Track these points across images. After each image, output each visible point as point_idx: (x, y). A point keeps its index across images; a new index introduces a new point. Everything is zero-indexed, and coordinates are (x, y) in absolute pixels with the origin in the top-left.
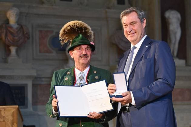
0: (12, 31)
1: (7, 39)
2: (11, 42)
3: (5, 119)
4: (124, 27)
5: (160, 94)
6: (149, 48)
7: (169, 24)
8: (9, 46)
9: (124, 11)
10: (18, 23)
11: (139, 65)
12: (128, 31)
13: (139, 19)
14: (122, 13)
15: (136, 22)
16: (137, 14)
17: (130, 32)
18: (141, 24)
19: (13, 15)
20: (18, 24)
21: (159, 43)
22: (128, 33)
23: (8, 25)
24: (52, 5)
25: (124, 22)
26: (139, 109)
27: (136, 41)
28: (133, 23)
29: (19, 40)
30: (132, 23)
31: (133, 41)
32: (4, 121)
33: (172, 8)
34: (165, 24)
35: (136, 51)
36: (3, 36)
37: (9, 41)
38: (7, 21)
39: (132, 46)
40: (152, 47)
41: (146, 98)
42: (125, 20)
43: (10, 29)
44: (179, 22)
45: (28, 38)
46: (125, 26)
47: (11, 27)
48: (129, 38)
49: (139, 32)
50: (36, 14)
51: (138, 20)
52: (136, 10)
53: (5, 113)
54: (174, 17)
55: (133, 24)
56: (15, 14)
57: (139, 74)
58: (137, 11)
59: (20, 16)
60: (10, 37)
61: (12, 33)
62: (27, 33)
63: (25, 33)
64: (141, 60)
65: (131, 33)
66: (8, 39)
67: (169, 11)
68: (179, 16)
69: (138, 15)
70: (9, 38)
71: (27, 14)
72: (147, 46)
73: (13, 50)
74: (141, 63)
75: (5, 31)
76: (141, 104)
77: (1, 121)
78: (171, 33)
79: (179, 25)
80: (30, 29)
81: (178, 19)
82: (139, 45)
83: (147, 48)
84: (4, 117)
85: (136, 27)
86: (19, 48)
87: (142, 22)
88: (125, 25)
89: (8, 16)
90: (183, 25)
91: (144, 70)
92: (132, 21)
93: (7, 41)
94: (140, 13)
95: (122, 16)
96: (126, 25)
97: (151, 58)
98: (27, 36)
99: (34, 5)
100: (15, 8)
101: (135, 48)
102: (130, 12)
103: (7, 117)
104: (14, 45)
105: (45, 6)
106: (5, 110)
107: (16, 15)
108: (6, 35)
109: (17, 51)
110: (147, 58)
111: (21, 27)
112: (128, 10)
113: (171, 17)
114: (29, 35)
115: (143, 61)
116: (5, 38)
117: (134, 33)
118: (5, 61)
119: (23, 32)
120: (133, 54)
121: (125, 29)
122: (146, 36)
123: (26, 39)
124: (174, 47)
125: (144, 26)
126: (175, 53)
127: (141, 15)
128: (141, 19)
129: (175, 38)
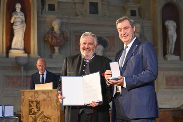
0: (56, 35)
1: (52, 42)
2: (56, 43)
3: (51, 99)
4: (119, 31)
5: (146, 81)
6: (138, 47)
7: (168, 30)
8: (54, 46)
9: (119, 19)
10: (60, 30)
11: (130, 60)
12: (122, 34)
13: (131, 25)
14: (117, 20)
16: (129, 21)
17: (124, 35)
18: (132, 29)
19: (57, 24)
20: (60, 31)
21: (145, 44)
22: (123, 36)
23: (53, 31)
24: (84, 17)
26: (129, 90)
27: (128, 42)
28: (126, 28)
29: (61, 42)
30: (125, 28)
31: (125, 42)
32: (51, 100)
33: (170, 19)
34: (165, 30)
35: (128, 50)
36: (50, 40)
37: (54, 43)
38: (53, 29)
39: (125, 46)
43: (54, 34)
44: (175, 29)
45: (67, 41)
46: (120, 30)
47: (55, 33)
48: (123, 40)
49: (131, 35)
50: (72, 24)
51: (130, 26)
52: (128, 18)
53: (51, 94)
54: (171, 25)
55: (126, 29)
56: (58, 24)
57: (130, 66)
58: (129, 19)
59: (61, 25)
60: (54, 40)
61: (56, 37)
62: (66, 37)
63: (65, 37)
64: (132, 56)
66: (53, 42)
67: (168, 20)
68: (175, 24)
70: (53, 41)
71: (67, 23)
72: (136, 46)
73: (57, 49)
74: (132, 58)
75: (51, 36)
76: (130, 87)
77: (49, 100)
78: (169, 36)
79: (175, 31)
80: (69, 35)
81: (174, 26)
82: (130, 45)
83: (136, 47)
84: (51, 97)
85: (128, 31)
86: (61, 47)
87: (133, 27)
88: (120, 29)
89: (53, 25)
90: (178, 31)
91: (134, 64)
92: (125, 27)
93: (52, 43)
94: (131, 21)
95: (117, 24)
96: (121, 30)
97: (140, 55)
98: (66, 39)
99: (71, 17)
100: (58, 19)
101: (127, 47)
102: (124, 20)
103: (53, 98)
104: (57, 46)
105: (79, 17)
106: (51, 92)
107: (59, 24)
108: (52, 39)
109: (59, 50)
110: (137, 54)
111: (62, 33)
112: (122, 18)
113: (169, 25)
114: (68, 39)
115: (133, 57)
116: (51, 41)
117: (126, 36)
118: (51, 57)
119: (64, 36)
120: (126, 51)
121: (120, 33)
122: (136, 38)
123: (66, 42)
124: (172, 46)
125: (134, 30)
126: (173, 52)
127: (131, 22)
128: (132, 25)
129: (173, 40)
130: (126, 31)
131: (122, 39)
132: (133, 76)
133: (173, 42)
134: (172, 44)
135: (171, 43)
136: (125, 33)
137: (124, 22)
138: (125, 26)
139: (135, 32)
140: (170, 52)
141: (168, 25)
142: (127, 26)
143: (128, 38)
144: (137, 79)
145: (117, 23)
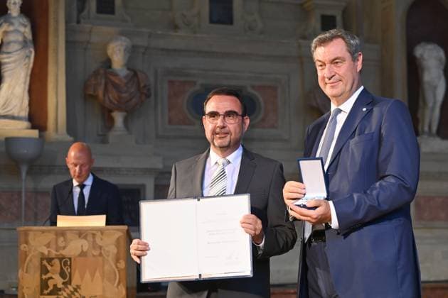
0: (117, 81)
1: (107, 99)
2: (116, 102)
3: (103, 252)
4: (319, 68)
6: (370, 112)
7: (423, 70)
8: (111, 111)
9: (319, 37)
10: (129, 65)
11: (348, 146)
12: (325, 75)
13: (350, 52)
14: (315, 40)
15: (343, 58)
16: (346, 42)
17: (330, 79)
18: (352, 62)
19: (120, 50)
20: (128, 69)
21: (389, 106)
24: (195, 33)
25: (320, 59)
26: (346, 235)
27: (342, 98)
28: (337, 61)
29: (131, 100)
30: (334, 61)
31: (334, 96)
32: (101, 255)
35: (341, 119)
36: (100, 93)
37: (111, 102)
38: (108, 63)
39: (333, 107)
40: (376, 110)
41: (360, 216)
42: (320, 53)
43: (113, 78)
45: (148, 96)
46: (321, 66)
47: (116, 75)
48: (328, 91)
49: (349, 80)
50: (163, 50)
51: (347, 55)
52: (343, 35)
53: (102, 239)
55: (337, 63)
56: (122, 49)
57: (349, 164)
58: (345, 37)
59: (132, 52)
60: (113, 95)
61: (115, 86)
62: (145, 86)
63: (142, 85)
64: (353, 136)
65: (331, 81)
66: (109, 98)
67: (423, 44)
69: (348, 44)
70: (110, 96)
71: (146, 48)
72: (364, 109)
73: (119, 117)
74: (352, 142)
75: (103, 81)
77: (95, 254)
78: (426, 86)
80: (152, 79)
81: (440, 60)
83: (365, 113)
84: (101, 248)
85: (343, 69)
86: (131, 114)
87: (355, 59)
88: (320, 63)
89: (109, 52)
91: (358, 157)
93: (107, 102)
94: (352, 42)
95: (316, 47)
96: (323, 64)
97: (373, 133)
99: (160, 32)
100: (123, 38)
101: (339, 111)
102: (332, 38)
103: (106, 249)
104: (120, 109)
105: (180, 33)
106: (102, 234)
107: (125, 50)
108: (106, 90)
109: (126, 121)
110: (366, 132)
111: (134, 74)
112: (328, 35)
113: (426, 56)
114: (149, 90)
115: (356, 138)
116: (104, 96)
118: (104, 140)
119: (139, 83)
122: (362, 88)
123: (143, 97)
124: (432, 115)
125: (359, 68)
126: (434, 128)
127: (352, 45)
128: (353, 53)
129: (435, 96)
130: (335, 69)
131: (325, 88)
132: (355, 196)
133: (435, 103)
134: (433, 109)
135: (430, 105)
136: (333, 74)
137: (332, 43)
138: (336, 56)
139: (360, 71)
140: (426, 129)
141: (422, 56)
142: (339, 55)
143: (340, 88)
144: (366, 202)
145: (313, 45)
